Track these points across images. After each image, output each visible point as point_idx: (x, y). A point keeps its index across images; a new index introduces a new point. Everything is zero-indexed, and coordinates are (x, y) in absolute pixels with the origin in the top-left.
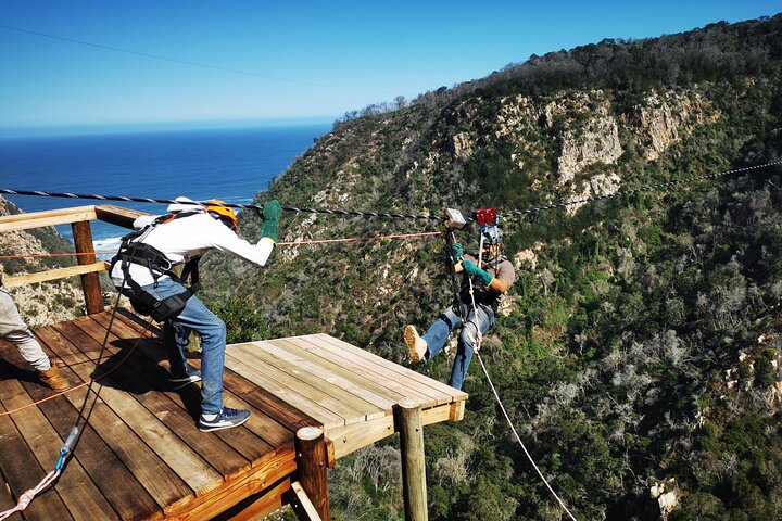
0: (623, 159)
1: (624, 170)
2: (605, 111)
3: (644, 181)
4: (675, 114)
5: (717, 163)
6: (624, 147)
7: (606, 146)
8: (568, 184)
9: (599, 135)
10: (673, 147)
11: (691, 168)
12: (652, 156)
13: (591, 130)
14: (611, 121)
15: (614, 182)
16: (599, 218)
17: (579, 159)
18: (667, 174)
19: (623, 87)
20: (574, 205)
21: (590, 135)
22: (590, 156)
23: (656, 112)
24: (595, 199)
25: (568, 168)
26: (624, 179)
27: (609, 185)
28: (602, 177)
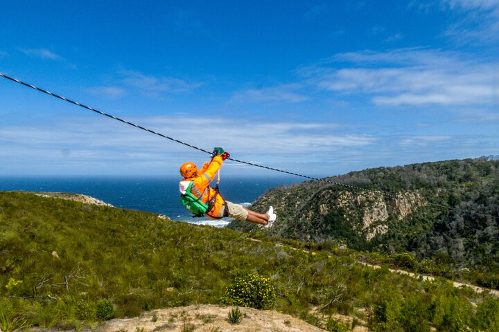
0: (389, 219)
1: (389, 223)
2: (381, 200)
3: (397, 228)
4: (409, 202)
5: (427, 222)
6: (389, 214)
7: (382, 214)
8: (367, 228)
9: (379, 209)
10: (409, 215)
11: (416, 224)
12: (401, 218)
13: (376, 207)
14: (383, 204)
15: (385, 228)
16: (380, 243)
17: (371, 218)
18: (407, 226)
19: (388, 190)
20: (370, 236)
21: (375, 209)
22: (376, 218)
23: (401, 201)
24: (378, 235)
25: (367, 222)
26: (390, 227)
27: (384, 230)
28: (380, 226)
